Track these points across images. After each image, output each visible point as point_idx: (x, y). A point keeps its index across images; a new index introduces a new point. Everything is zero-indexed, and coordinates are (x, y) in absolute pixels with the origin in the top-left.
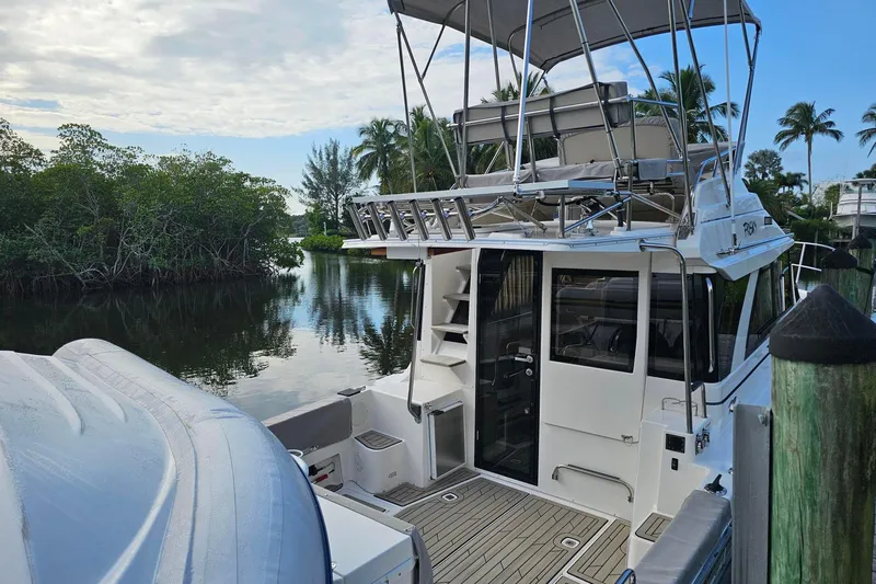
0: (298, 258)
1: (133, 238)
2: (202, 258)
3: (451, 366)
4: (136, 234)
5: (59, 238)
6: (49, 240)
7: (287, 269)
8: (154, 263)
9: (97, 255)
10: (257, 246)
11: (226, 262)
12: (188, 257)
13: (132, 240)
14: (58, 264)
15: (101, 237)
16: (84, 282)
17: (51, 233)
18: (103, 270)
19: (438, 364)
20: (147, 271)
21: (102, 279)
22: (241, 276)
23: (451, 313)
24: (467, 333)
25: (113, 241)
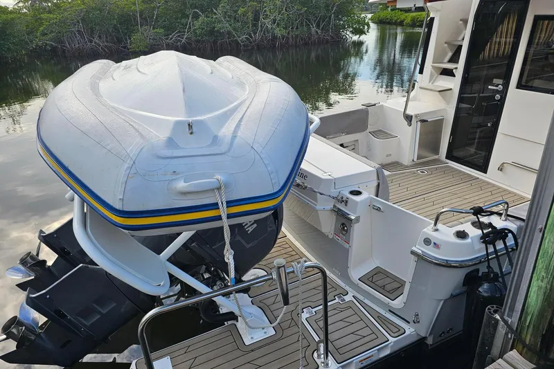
0: (366, 27)
1: (267, 15)
2: (305, 29)
3: (440, 91)
4: (268, 13)
5: (230, 16)
6: (225, 18)
7: (358, 36)
8: (279, 32)
9: (248, 27)
10: (340, 20)
11: (319, 31)
12: (297, 28)
13: (266, 17)
14: (229, 33)
15: (250, 15)
16: (242, 44)
17: (226, 13)
18: (251, 37)
19: (431, 90)
20: (274, 38)
21: (251, 43)
22: (327, 42)
23: (450, 54)
24: (456, 68)
25: (256, 18)
